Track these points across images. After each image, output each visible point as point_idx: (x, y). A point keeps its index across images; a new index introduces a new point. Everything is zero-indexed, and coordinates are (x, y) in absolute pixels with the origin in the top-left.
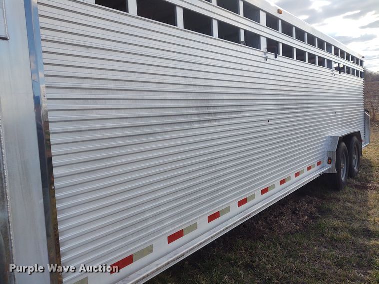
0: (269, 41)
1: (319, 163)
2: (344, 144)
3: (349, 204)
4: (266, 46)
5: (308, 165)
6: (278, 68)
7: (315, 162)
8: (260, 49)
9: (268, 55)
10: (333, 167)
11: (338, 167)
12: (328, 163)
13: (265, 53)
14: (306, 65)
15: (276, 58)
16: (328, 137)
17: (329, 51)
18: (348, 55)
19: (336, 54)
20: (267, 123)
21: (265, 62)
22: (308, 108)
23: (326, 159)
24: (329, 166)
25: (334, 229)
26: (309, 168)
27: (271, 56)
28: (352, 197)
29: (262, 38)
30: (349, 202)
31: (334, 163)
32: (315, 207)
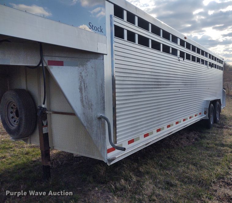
0: (181, 52)
1: (200, 114)
2: (212, 105)
3: (214, 135)
4: (179, 54)
5: (195, 114)
6: (184, 65)
7: (198, 113)
8: (177, 56)
9: (180, 59)
10: (207, 116)
11: (209, 116)
12: (204, 114)
13: (179, 58)
14: (196, 63)
15: (184, 60)
16: (205, 100)
17: (206, 56)
18: (215, 58)
19: (210, 57)
20: (178, 91)
21: (179, 62)
22: (196, 85)
23: (204, 112)
24: (205, 116)
25: (208, 144)
26: (196, 116)
27: (181, 59)
28: (215, 131)
29: (178, 51)
30: (214, 133)
31: (207, 114)
32: (198, 136)
